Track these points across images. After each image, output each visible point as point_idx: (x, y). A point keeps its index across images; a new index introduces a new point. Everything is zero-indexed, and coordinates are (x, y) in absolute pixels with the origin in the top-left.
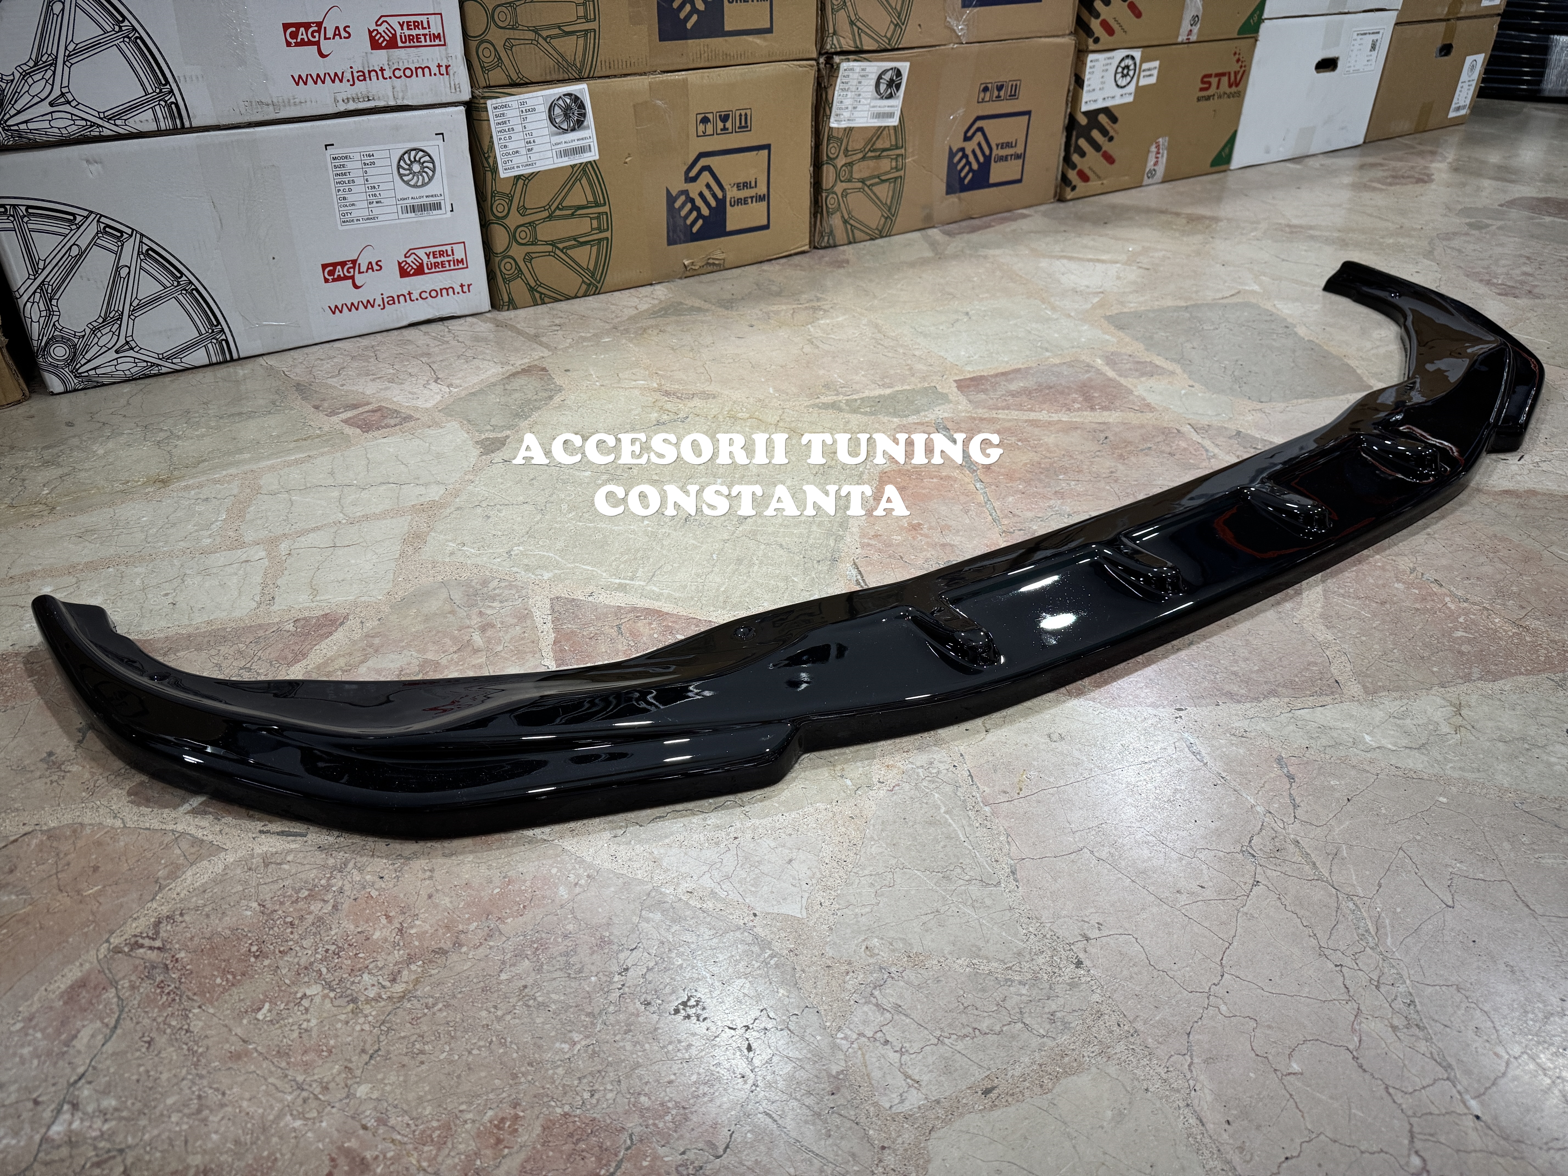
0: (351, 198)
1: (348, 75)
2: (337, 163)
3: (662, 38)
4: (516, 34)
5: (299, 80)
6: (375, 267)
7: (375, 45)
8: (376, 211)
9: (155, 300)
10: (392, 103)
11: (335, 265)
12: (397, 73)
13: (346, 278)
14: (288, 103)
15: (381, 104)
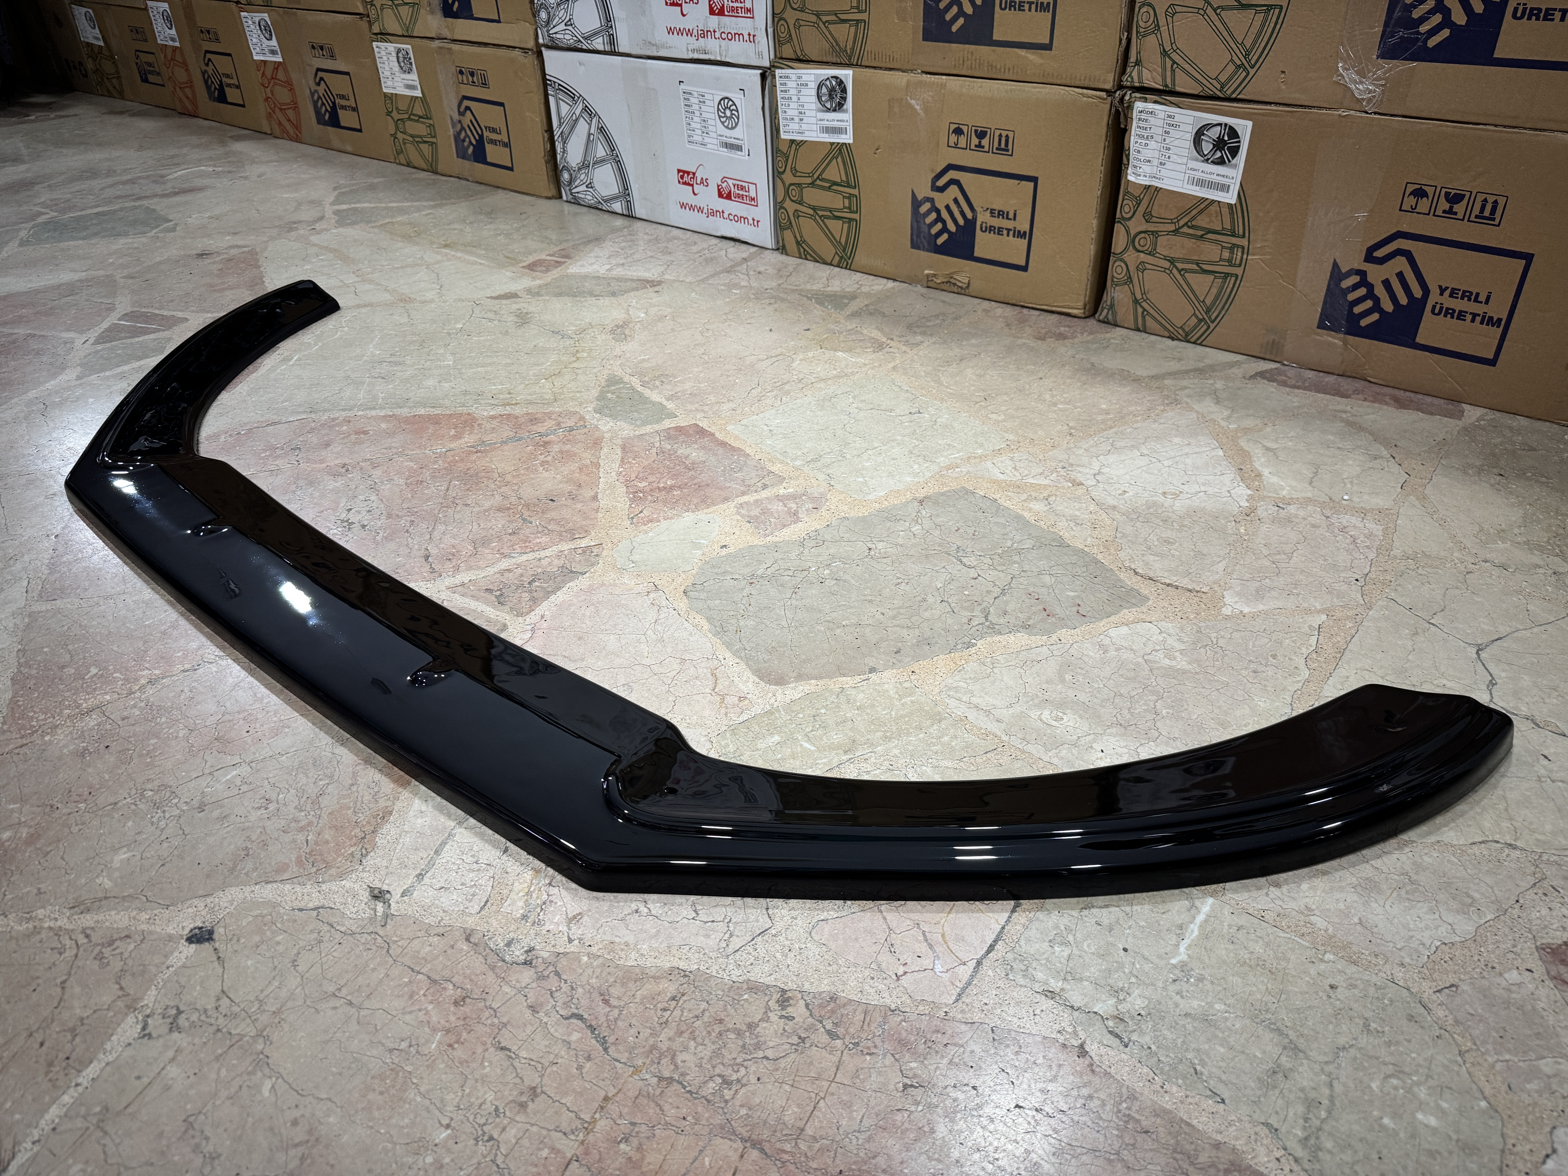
0: (693, 125)
1: (695, 32)
2: (687, 96)
3: (925, 38)
4: (803, 16)
5: (670, 31)
6: (704, 182)
7: (712, 12)
8: (707, 140)
9: (602, 161)
10: (719, 58)
11: (684, 172)
12: (724, 36)
13: (689, 184)
14: (663, 46)
15: (712, 57)
